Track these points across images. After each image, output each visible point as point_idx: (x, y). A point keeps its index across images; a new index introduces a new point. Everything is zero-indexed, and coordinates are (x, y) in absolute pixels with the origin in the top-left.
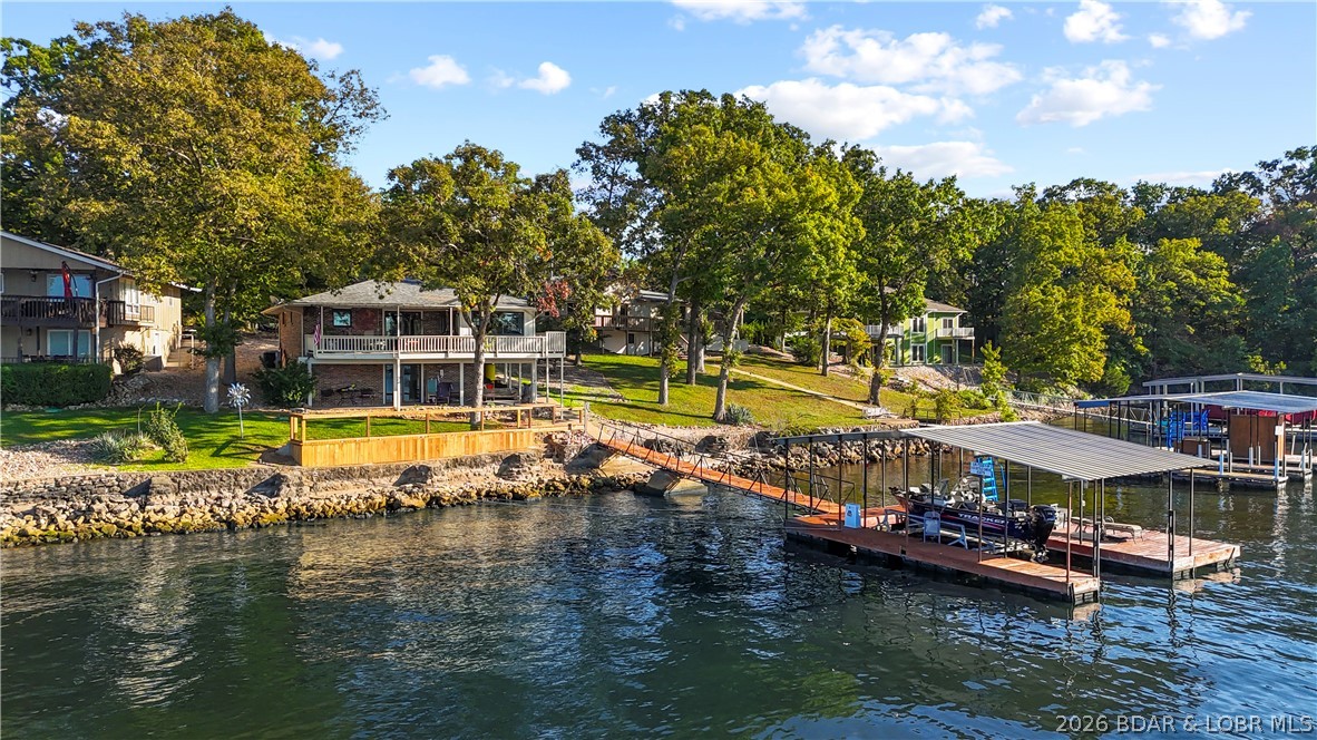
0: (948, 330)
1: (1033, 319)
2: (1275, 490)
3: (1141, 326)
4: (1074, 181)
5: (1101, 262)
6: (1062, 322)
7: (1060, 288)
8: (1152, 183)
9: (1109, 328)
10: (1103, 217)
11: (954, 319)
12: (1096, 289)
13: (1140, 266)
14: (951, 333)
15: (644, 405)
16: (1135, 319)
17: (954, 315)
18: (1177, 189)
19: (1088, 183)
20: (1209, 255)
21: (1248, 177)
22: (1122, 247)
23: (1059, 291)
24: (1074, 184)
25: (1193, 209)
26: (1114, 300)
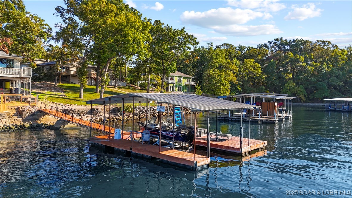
0: (189, 82)
1: (211, 79)
2: (275, 123)
3: (239, 82)
4: (223, 44)
5: (229, 64)
6: (218, 80)
7: (218, 70)
8: (243, 45)
9: (231, 83)
10: (230, 53)
11: (190, 79)
12: (228, 71)
13: (239, 66)
14: (189, 83)
15: (73, 98)
16: (237, 80)
17: (190, 78)
18: (249, 47)
19: (227, 45)
20: (256, 64)
21: (265, 45)
22: (235, 60)
23: (218, 71)
24: (223, 45)
25: (252, 52)
26: (232, 75)
